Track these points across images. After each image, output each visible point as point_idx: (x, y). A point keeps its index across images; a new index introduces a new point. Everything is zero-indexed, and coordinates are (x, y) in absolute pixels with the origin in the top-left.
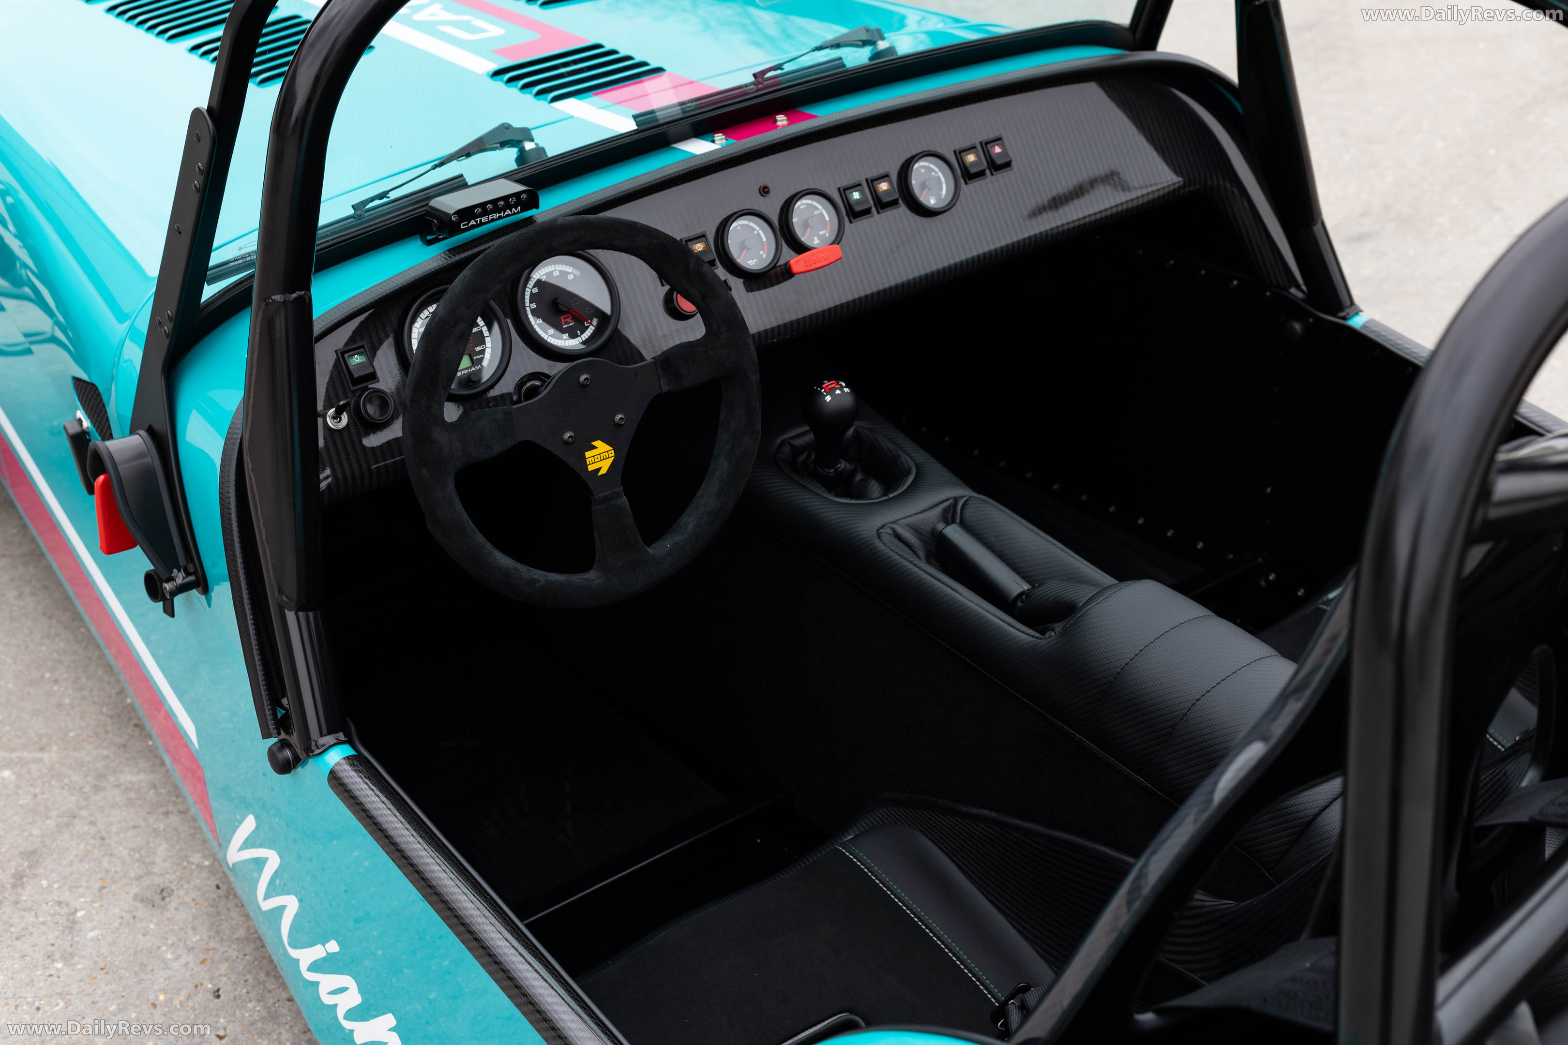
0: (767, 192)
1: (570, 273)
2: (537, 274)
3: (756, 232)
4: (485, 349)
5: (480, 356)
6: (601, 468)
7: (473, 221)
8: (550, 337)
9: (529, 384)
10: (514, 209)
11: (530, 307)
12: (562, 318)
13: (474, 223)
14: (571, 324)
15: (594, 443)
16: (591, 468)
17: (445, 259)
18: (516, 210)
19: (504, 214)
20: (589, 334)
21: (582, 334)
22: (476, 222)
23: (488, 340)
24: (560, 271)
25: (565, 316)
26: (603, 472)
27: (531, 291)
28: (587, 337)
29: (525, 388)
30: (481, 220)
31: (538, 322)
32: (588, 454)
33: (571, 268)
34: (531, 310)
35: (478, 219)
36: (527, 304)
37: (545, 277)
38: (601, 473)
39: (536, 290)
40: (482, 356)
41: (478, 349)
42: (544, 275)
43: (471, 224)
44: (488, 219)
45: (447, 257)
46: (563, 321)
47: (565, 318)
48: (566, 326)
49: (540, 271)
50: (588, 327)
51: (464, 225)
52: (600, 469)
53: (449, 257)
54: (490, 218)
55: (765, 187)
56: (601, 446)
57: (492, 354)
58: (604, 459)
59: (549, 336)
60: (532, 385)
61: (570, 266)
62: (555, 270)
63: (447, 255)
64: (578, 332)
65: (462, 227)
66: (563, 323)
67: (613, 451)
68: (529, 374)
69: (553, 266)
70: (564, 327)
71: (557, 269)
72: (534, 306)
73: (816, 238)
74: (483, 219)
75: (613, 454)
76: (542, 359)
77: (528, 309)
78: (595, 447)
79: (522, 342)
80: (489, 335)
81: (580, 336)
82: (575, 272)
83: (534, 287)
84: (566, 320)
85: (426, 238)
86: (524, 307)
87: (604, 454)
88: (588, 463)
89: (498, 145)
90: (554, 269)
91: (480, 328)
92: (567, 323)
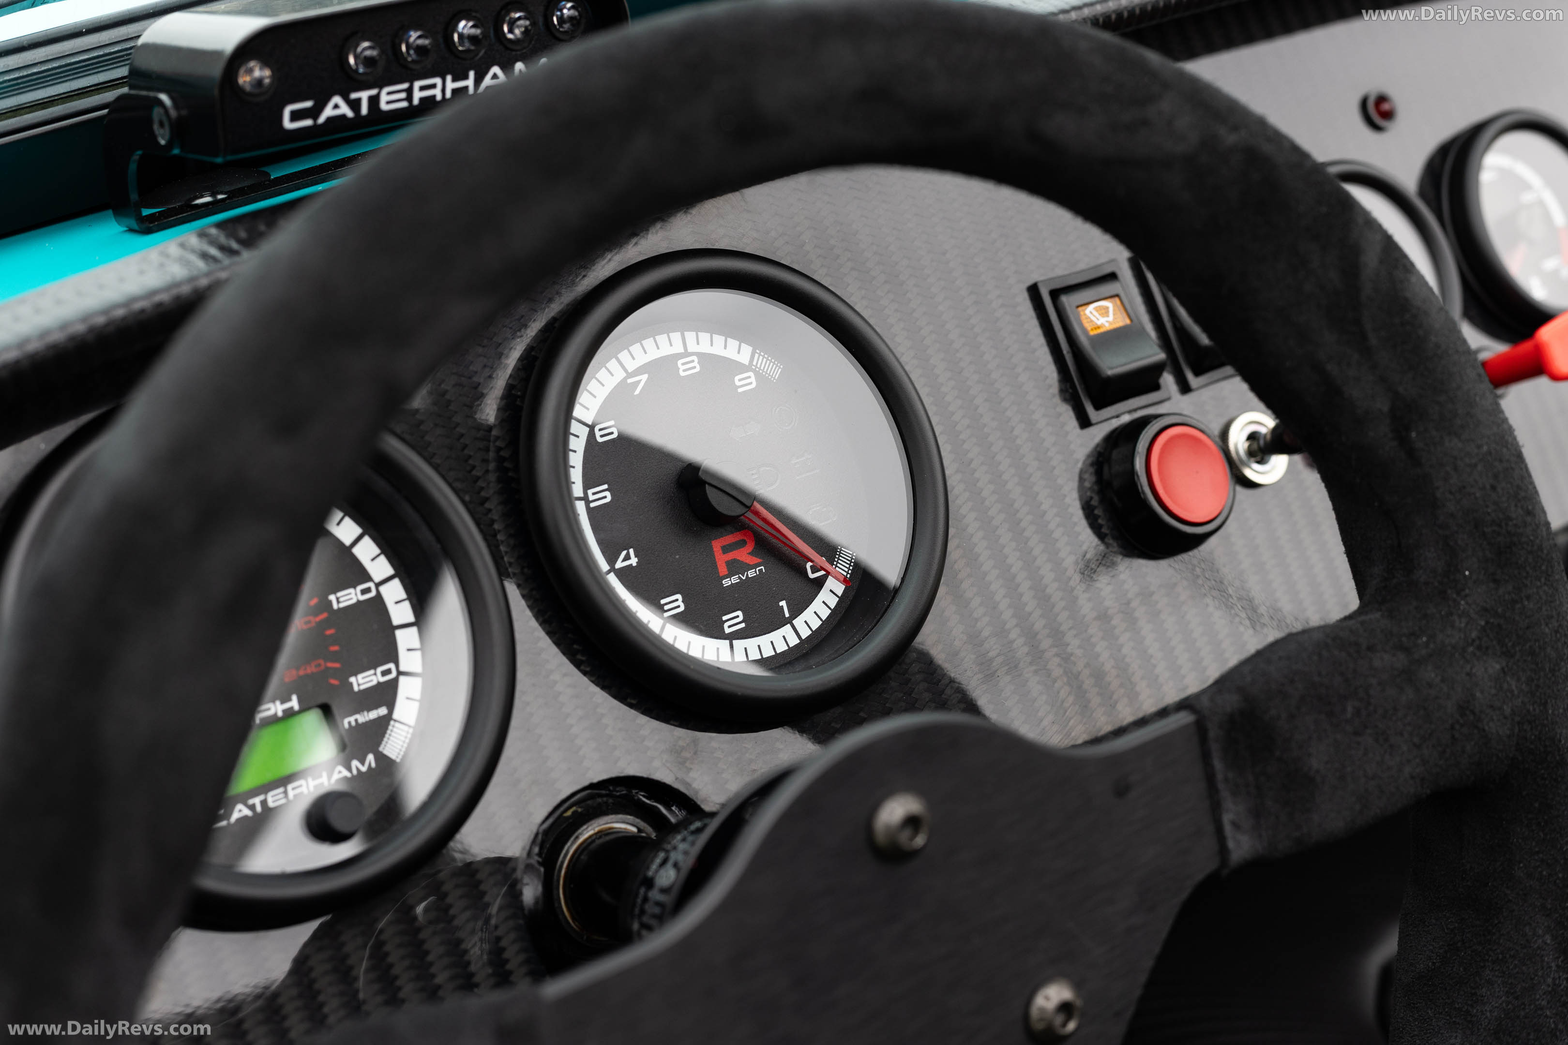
0: (1388, 115)
1: (741, 368)
2: (612, 364)
4: (395, 683)
5: (373, 715)
7: (337, 99)
8: (670, 629)
9: (587, 832)
11: (585, 498)
12: (717, 545)
13: (345, 110)
14: (751, 573)
17: (204, 256)
20: (825, 613)
21: (797, 611)
22: (355, 105)
23: (406, 639)
24: (703, 357)
25: (729, 539)
27: (591, 437)
28: (816, 624)
29: (571, 848)
30: (374, 101)
31: (619, 565)
33: (747, 350)
34: (589, 510)
35: (364, 96)
36: (577, 490)
37: (644, 378)
39: (608, 433)
40: (383, 711)
41: (364, 681)
42: (638, 371)
43: (328, 112)
44: (409, 98)
45: (214, 251)
46: (721, 560)
47: (726, 549)
48: (735, 580)
49: (624, 356)
50: (819, 583)
51: (296, 116)
53: (222, 248)
54: (417, 95)
55: (1382, 99)
57: (428, 704)
59: (665, 621)
60: (600, 834)
61: (742, 340)
62: (686, 354)
63: (213, 242)
64: (783, 603)
65: (288, 124)
66: (723, 570)
68: (592, 786)
69: (676, 336)
70: (726, 583)
71: (692, 347)
72: (602, 496)
74: (384, 98)
76: (643, 719)
77: (580, 506)
79: (554, 650)
80: (411, 618)
81: (789, 621)
82: (761, 361)
83: (601, 418)
84: (731, 556)
85: (141, 213)
86: (567, 500)
90: (681, 350)
91: (370, 585)
92: (735, 567)
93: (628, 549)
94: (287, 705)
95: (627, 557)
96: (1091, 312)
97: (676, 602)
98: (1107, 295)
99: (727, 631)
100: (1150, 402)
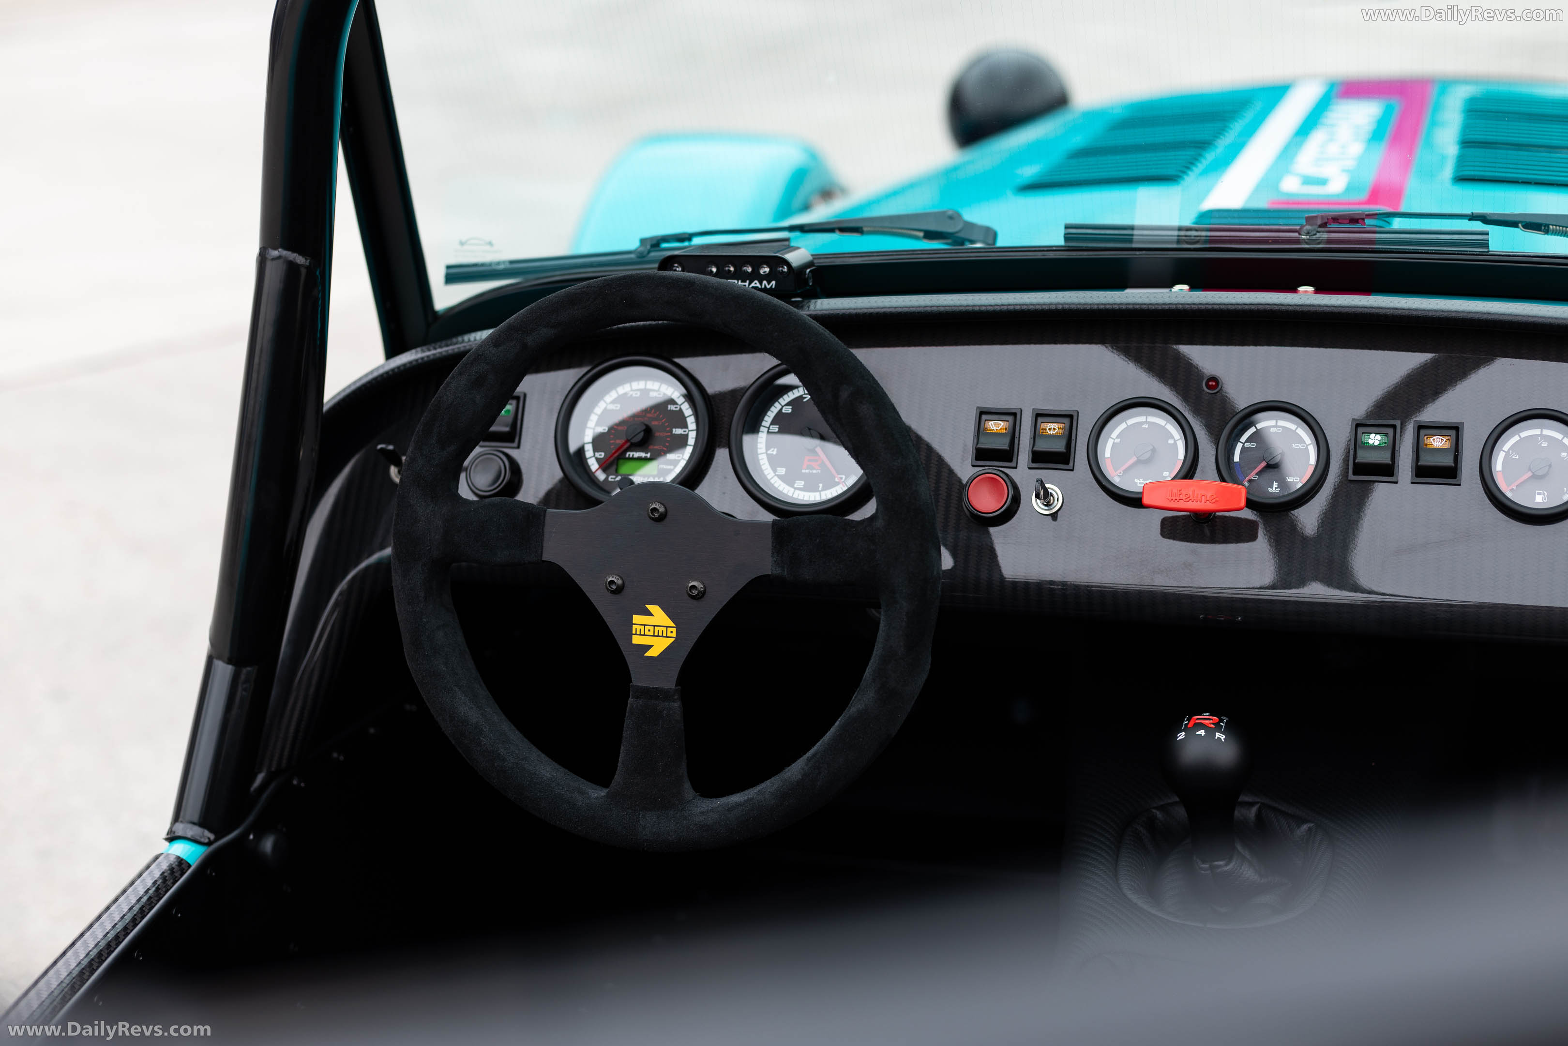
0: (1212, 387)
3: (1171, 441)
6: (652, 646)
8: (776, 478)
10: (765, 282)
11: (768, 428)
12: (807, 458)
14: (814, 471)
15: (650, 607)
16: (636, 640)
18: (769, 284)
19: (749, 285)
20: (835, 494)
21: (824, 489)
23: (690, 450)
25: (811, 458)
26: (653, 653)
27: (781, 409)
28: (829, 496)
31: (769, 452)
32: (637, 619)
34: (768, 432)
36: (767, 424)
38: (649, 653)
39: (788, 410)
40: (672, 467)
46: (806, 463)
47: (810, 460)
48: (807, 471)
50: (838, 483)
52: (650, 647)
55: (1212, 380)
56: (658, 616)
58: (658, 636)
59: (776, 475)
64: (821, 485)
66: (804, 466)
67: (674, 630)
70: (804, 471)
72: (775, 429)
73: (1275, 485)
75: (674, 635)
77: (764, 430)
78: (650, 614)
81: (820, 491)
83: (787, 404)
84: (810, 463)
87: (661, 629)
88: (634, 632)
89: (921, 234)
91: (687, 430)
92: (810, 467)
93: (775, 448)
94: (646, 455)
95: (773, 451)
96: (992, 424)
97: (782, 471)
98: (1004, 420)
99: (795, 486)
100: (1004, 465)
